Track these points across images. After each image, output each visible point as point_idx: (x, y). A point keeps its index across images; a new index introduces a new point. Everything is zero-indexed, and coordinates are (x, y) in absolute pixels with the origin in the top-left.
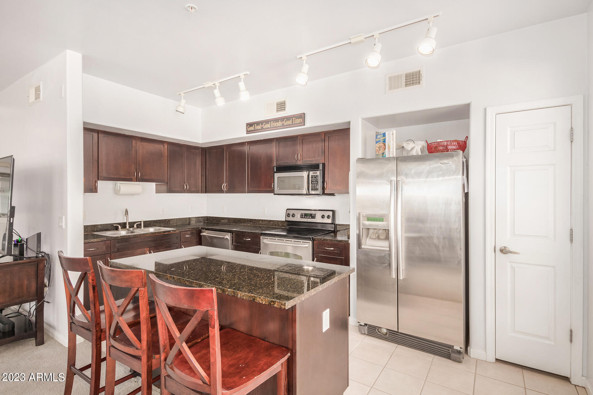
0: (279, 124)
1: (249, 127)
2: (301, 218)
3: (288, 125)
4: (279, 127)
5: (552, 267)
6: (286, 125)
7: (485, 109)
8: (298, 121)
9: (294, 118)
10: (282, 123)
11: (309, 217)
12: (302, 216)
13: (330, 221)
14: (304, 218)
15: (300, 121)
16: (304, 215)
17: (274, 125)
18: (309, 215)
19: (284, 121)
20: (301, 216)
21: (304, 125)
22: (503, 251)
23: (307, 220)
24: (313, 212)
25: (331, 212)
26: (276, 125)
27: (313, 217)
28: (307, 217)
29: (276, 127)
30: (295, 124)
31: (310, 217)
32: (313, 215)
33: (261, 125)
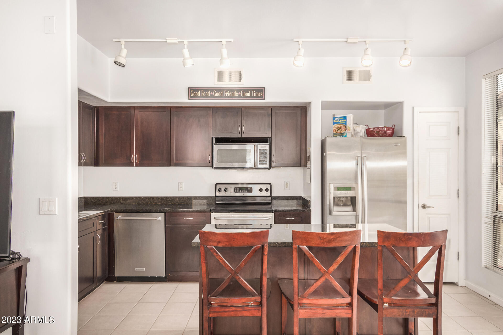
0: (235, 94)
1: (192, 93)
2: (235, 192)
3: (246, 97)
4: (235, 97)
5: (448, 214)
6: (244, 97)
7: (413, 108)
8: (258, 94)
9: (253, 91)
10: (238, 94)
11: (244, 191)
12: (237, 190)
13: (268, 194)
14: (239, 192)
15: (260, 95)
16: (238, 189)
17: (228, 95)
18: (244, 189)
19: (240, 93)
20: (235, 190)
21: (264, 99)
22: (424, 207)
23: (243, 194)
24: (249, 186)
25: (269, 185)
26: (231, 95)
27: (250, 190)
28: (242, 191)
29: (229, 97)
30: (254, 97)
31: (246, 191)
32: (249, 189)
33: (210, 92)
